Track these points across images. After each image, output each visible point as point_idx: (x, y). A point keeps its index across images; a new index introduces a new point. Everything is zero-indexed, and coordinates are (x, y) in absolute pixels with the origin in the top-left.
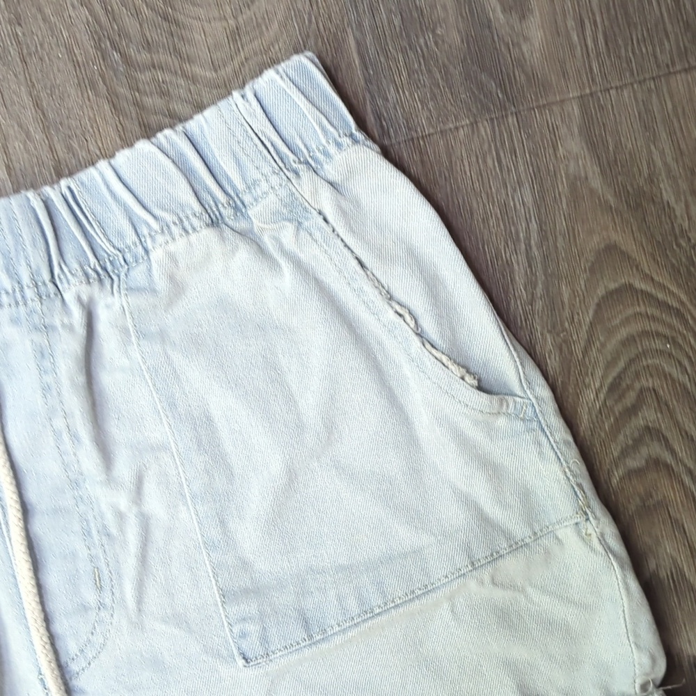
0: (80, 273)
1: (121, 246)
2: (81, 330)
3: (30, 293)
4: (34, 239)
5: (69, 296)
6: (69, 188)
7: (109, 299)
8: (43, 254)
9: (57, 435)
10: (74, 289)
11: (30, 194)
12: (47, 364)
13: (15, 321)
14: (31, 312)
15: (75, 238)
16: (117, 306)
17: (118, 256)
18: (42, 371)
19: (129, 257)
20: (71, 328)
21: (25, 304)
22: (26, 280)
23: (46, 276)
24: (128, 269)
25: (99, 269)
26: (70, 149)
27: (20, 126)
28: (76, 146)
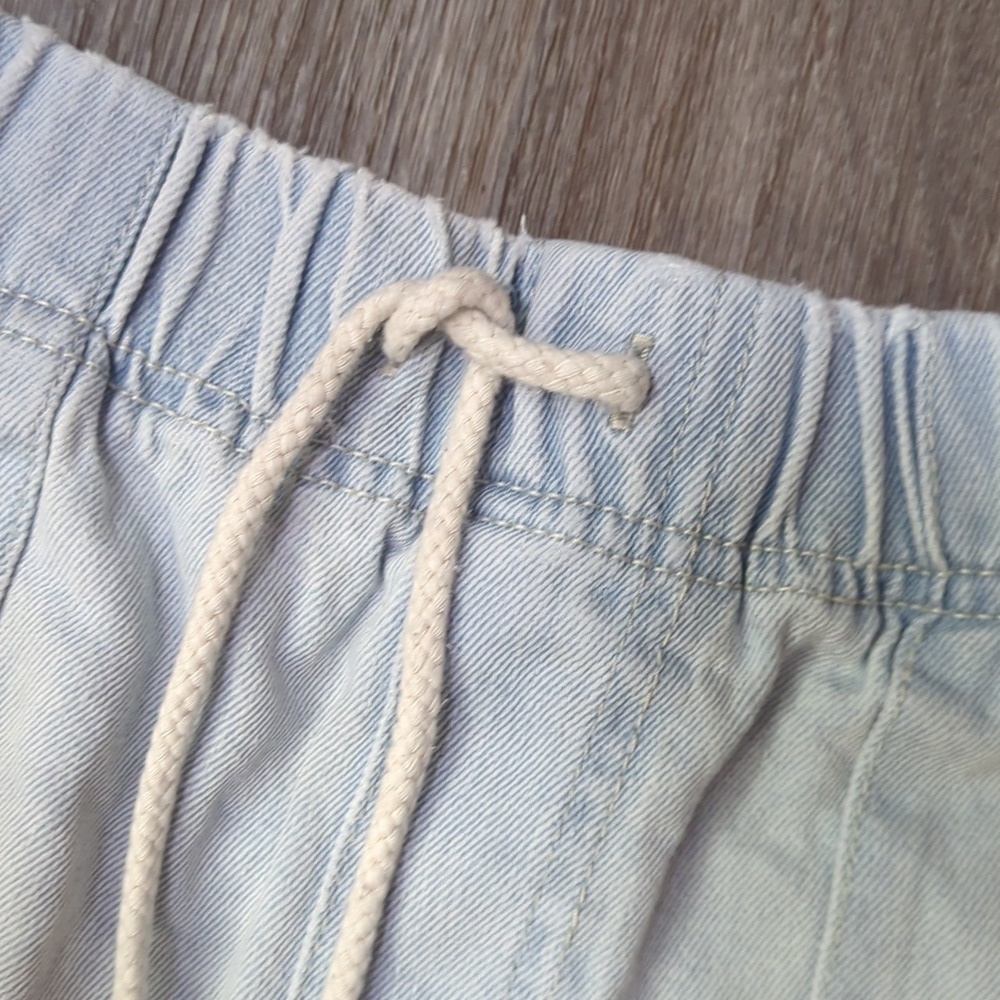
0: (822, 567)
1: (962, 553)
2: (743, 711)
3: (674, 550)
4: (760, 423)
5: (762, 610)
6: (910, 336)
7: (848, 669)
8: (762, 467)
9: (534, 937)
10: (786, 601)
11: (814, 303)
12: (613, 750)
13: (600, 600)
14: (653, 601)
15: (858, 468)
16: (864, 700)
17: (933, 572)
18: (592, 761)
19: (963, 591)
20: (721, 691)
21: (649, 570)
22: (684, 510)
23: (736, 530)
24: (938, 621)
25: (871, 579)
26: (941, 238)
27: (852, 116)
28: (958, 236)
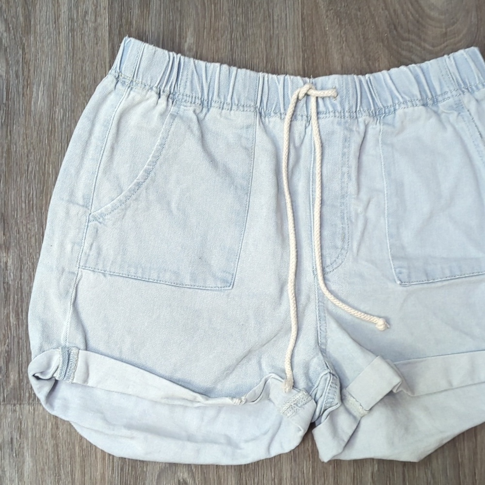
0: (367, 112)
1: (385, 105)
2: (362, 135)
3: (347, 114)
4: (353, 95)
5: (360, 120)
6: (369, 78)
7: (374, 126)
8: (355, 100)
9: (343, 174)
10: (364, 117)
11: (355, 76)
12: (347, 144)
13: (339, 124)
14: (346, 122)
15: (368, 98)
16: (378, 129)
17: (382, 109)
18: (344, 147)
19: (387, 110)
20: (359, 133)
21: (344, 118)
22: (347, 109)
23: (354, 110)
24: (385, 116)
25: (374, 112)
26: (368, 65)
27: (351, 51)
28: (371, 63)
